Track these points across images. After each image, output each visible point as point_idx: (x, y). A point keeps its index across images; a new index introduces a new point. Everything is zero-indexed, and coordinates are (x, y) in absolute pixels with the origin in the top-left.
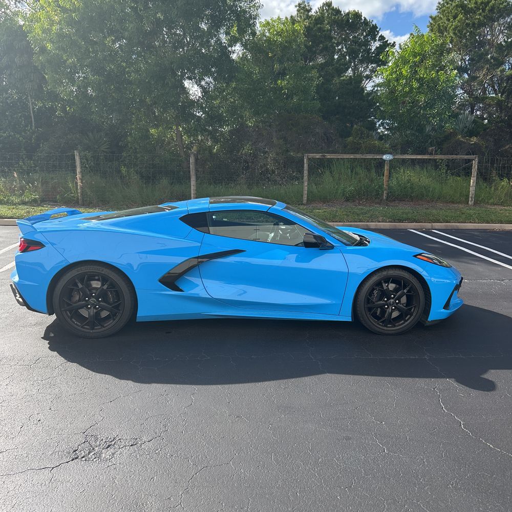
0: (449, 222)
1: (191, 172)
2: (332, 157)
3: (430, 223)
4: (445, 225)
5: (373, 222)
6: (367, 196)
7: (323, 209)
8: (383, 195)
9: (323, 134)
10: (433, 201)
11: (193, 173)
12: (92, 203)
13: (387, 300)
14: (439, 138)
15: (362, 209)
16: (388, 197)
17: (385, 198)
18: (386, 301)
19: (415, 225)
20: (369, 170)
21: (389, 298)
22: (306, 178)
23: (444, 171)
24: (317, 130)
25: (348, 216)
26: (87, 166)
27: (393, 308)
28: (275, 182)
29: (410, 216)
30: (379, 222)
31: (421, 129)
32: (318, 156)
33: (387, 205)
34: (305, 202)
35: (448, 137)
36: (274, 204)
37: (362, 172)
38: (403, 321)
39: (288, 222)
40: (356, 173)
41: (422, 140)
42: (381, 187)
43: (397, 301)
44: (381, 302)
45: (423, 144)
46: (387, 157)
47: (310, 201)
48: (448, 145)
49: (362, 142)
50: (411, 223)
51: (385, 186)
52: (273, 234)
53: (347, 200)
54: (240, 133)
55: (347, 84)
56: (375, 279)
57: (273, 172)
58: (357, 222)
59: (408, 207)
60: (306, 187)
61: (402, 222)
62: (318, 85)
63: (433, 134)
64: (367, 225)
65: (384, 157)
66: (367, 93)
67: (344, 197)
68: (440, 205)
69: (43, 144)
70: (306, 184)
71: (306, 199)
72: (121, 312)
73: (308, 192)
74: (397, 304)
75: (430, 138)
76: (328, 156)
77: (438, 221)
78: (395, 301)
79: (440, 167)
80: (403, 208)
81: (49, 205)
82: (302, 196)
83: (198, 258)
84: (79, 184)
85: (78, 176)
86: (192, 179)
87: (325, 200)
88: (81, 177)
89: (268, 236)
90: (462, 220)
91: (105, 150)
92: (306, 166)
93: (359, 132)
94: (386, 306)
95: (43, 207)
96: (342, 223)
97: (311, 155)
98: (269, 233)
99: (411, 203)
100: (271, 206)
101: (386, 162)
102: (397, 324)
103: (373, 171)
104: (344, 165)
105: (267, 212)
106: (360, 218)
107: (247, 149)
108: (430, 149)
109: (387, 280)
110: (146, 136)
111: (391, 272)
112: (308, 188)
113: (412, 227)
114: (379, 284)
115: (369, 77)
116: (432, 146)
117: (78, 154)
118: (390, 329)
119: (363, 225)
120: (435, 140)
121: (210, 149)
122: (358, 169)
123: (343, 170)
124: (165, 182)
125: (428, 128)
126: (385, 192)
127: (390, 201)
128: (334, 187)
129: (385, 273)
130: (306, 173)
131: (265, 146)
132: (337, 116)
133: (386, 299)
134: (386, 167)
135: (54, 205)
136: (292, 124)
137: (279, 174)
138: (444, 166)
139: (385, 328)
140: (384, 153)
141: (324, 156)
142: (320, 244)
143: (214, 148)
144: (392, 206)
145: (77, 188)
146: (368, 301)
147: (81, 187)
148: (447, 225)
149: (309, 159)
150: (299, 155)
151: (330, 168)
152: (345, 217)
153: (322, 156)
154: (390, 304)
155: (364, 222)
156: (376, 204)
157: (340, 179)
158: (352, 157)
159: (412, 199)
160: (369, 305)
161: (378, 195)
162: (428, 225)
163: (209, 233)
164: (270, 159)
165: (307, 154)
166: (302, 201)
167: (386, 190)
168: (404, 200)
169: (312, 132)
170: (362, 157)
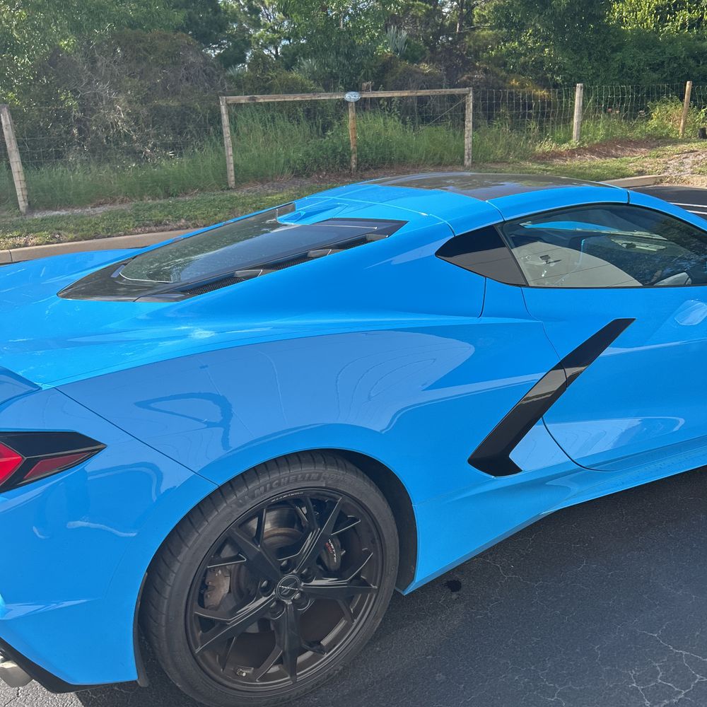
2: (266, 100)
6: (329, 166)
8: (350, 161)
16: (358, 165)
17: (354, 166)
22: (228, 141)
24: (192, 59)
31: (352, 53)
32: (243, 99)
34: (232, 183)
35: (388, 65)
41: (352, 71)
42: (346, 149)
45: (354, 78)
46: (351, 97)
47: (239, 182)
48: (394, 77)
51: (352, 147)
53: (298, 174)
60: (231, 158)
65: (347, 97)
67: (291, 169)
70: (230, 152)
71: (233, 178)
76: (261, 99)
92: (225, 118)
97: (233, 99)
101: (350, 105)
108: (365, 84)
112: (234, 159)
116: (367, 80)
120: (370, 71)
126: (353, 156)
127: (362, 171)
130: (227, 131)
131: (110, 89)
134: (351, 114)
136: (145, 50)
140: (346, 90)
141: (254, 99)
149: (228, 105)
153: (250, 99)
158: (298, 99)
161: (344, 162)
164: (119, 114)
165: (225, 97)
166: (227, 184)
167: (355, 153)
168: (381, 168)
169: (183, 63)
170: (313, 99)
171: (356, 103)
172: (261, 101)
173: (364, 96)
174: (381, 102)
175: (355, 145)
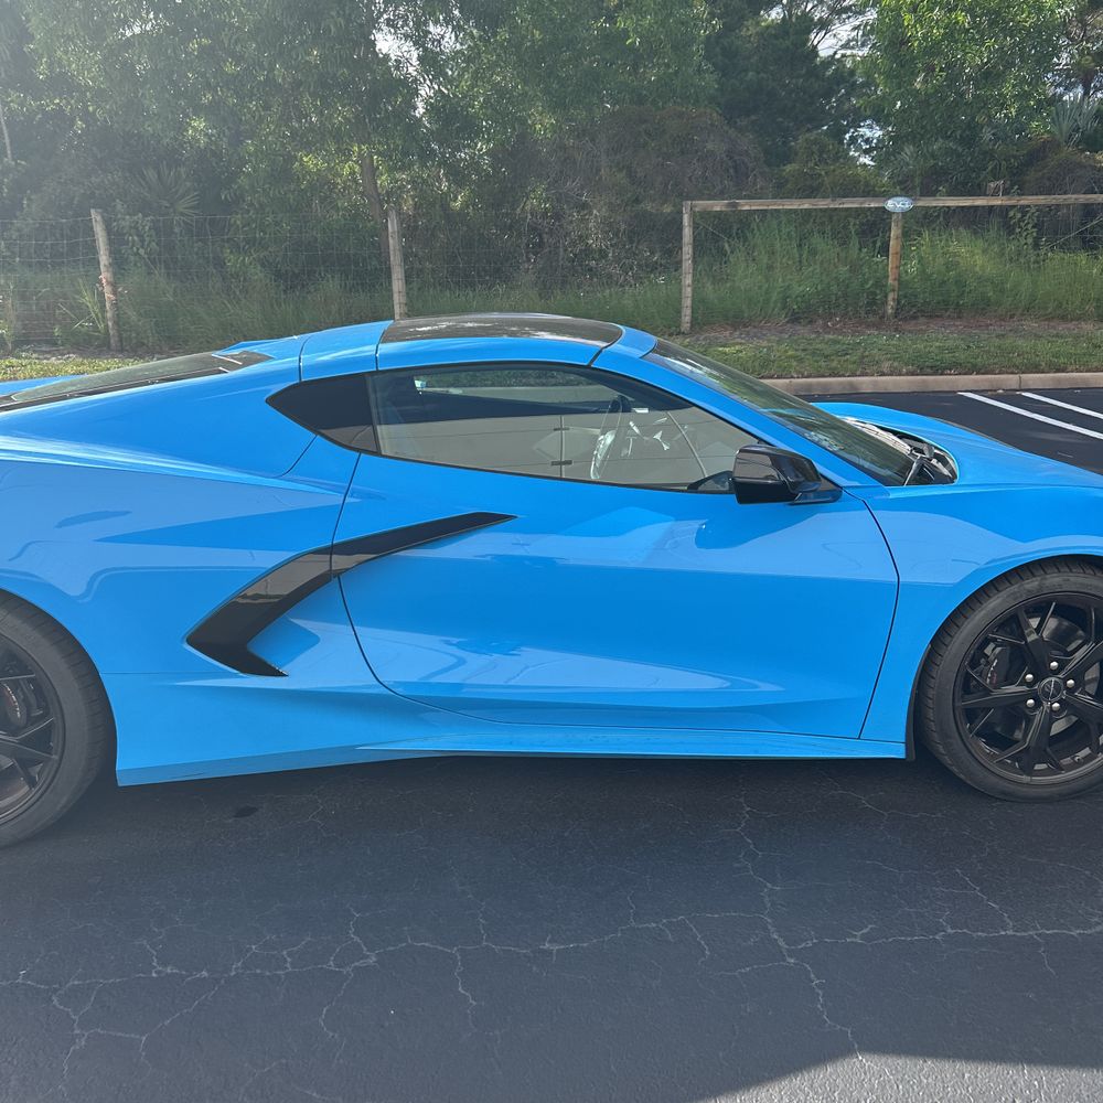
0: (1063, 372)
1: (392, 259)
2: (753, 208)
3: (1012, 373)
4: (1053, 379)
5: (866, 375)
6: (846, 308)
7: (734, 345)
8: (885, 303)
9: (723, 155)
10: (1012, 317)
11: (396, 260)
12: (143, 344)
13: (1035, 681)
14: (1014, 157)
15: (836, 342)
16: (898, 309)
17: (890, 311)
18: (1030, 684)
19: (976, 381)
20: (844, 243)
21: (1041, 672)
22: (687, 264)
23: (1030, 241)
24: (710, 146)
25: (800, 360)
26: (142, 251)
27: (1056, 705)
28: (610, 280)
29: (961, 356)
30: (883, 374)
31: (970, 136)
32: (718, 206)
33: (896, 330)
34: (685, 326)
35: (1038, 154)
36: (612, 337)
37: (825, 247)
38: (1087, 751)
39: (664, 401)
40: (813, 252)
41: (971, 165)
42: (880, 284)
43: (1071, 682)
44: (1013, 689)
45: (974, 175)
46: (897, 204)
47: (698, 325)
48: (1039, 174)
49: (823, 173)
50: (965, 374)
51: (890, 281)
52: (609, 438)
53: (795, 319)
54: (518, 156)
55: (776, 37)
56: (996, 604)
57: (603, 254)
58: (823, 376)
59: (952, 333)
60: (689, 290)
61: (942, 374)
62: (708, 37)
63: (999, 147)
64: (851, 384)
65: (891, 204)
66: (822, 62)
67: (786, 310)
68: (1031, 325)
69: (29, 199)
70: (688, 280)
71: (688, 319)
72: (55, 757)
73: (693, 301)
74: (1071, 690)
75: (992, 158)
76: (746, 206)
77: (1036, 369)
78: (1065, 680)
79: (1018, 230)
80: (940, 338)
81: (35, 352)
82: (679, 312)
83: (331, 550)
84: (108, 295)
85: (105, 276)
86: (394, 276)
87: (737, 321)
88: (111, 280)
89: (594, 440)
90: (1095, 364)
91: (186, 211)
92: (687, 233)
93: (815, 148)
94: (1031, 702)
95: (19, 357)
96: (787, 381)
97: (701, 204)
98: (598, 431)
99: (958, 323)
100: (605, 344)
101: (894, 217)
102: (1067, 761)
103: (854, 242)
104: (780, 231)
105: (588, 367)
106: (834, 364)
107: (536, 200)
108: (992, 185)
109: (1039, 609)
110: (283, 172)
111: (1054, 580)
112: (694, 291)
113: (966, 385)
114: (1010, 623)
115: (824, 25)
116: (996, 178)
117: (99, 218)
118: (1043, 778)
119: (841, 383)
120: (1004, 163)
121: (444, 201)
122: (817, 241)
123: (778, 246)
124: (332, 285)
125: (987, 135)
126: (891, 296)
127: (905, 320)
128: (760, 288)
129: (1032, 584)
130: (687, 250)
131: (582, 188)
132: (753, 117)
133: (1029, 676)
134: (895, 232)
135: (49, 352)
136: (647, 133)
137: (617, 260)
138: (1030, 226)
139: (1025, 778)
140: (888, 195)
141: (735, 205)
142: (795, 485)
143: (456, 199)
144: (910, 332)
145: (103, 307)
146: (966, 684)
147: (115, 305)
148: (1059, 380)
149: (693, 215)
150: (667, 209)
151: (746, 240)
152: (795, 364)
153: (729, 205)
154: (1047, 695)
155: (843, 376)
156: (868, 327)
157: (770, 268)
158: (806, 206)
159: (959, 313)
160: (971, 701)
161: (874, 304)
162: (1011, 380)
163: (377, 453)
164: (594, 225)
165: (689, 202)
166: (678, 326)
167: (894, 290)
168: (941, 316)
169: (697, 152)
170: (831, 206)
171: (904, 214)
172: (747, 208)
173: (920, 204)
174: (1011, 214)
175: (895, 279)
